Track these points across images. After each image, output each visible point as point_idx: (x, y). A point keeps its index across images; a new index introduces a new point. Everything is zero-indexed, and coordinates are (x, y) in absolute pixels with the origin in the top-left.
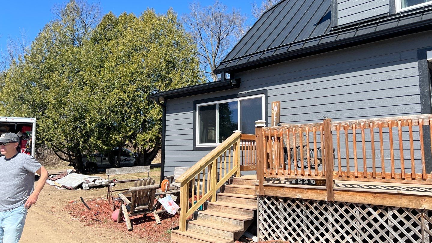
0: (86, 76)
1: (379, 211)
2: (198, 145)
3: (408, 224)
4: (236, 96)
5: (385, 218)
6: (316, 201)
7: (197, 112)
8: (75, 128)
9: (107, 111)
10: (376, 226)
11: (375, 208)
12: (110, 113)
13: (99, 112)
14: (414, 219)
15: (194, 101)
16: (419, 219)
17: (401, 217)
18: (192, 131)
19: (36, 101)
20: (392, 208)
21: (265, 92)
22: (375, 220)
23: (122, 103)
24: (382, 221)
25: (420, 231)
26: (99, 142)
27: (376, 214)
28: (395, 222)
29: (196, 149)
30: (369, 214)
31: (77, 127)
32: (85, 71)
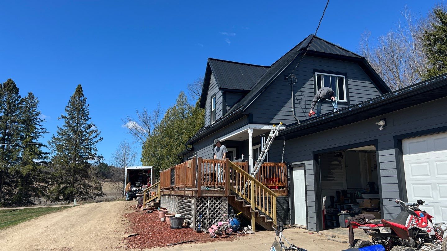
21: (196, 154)
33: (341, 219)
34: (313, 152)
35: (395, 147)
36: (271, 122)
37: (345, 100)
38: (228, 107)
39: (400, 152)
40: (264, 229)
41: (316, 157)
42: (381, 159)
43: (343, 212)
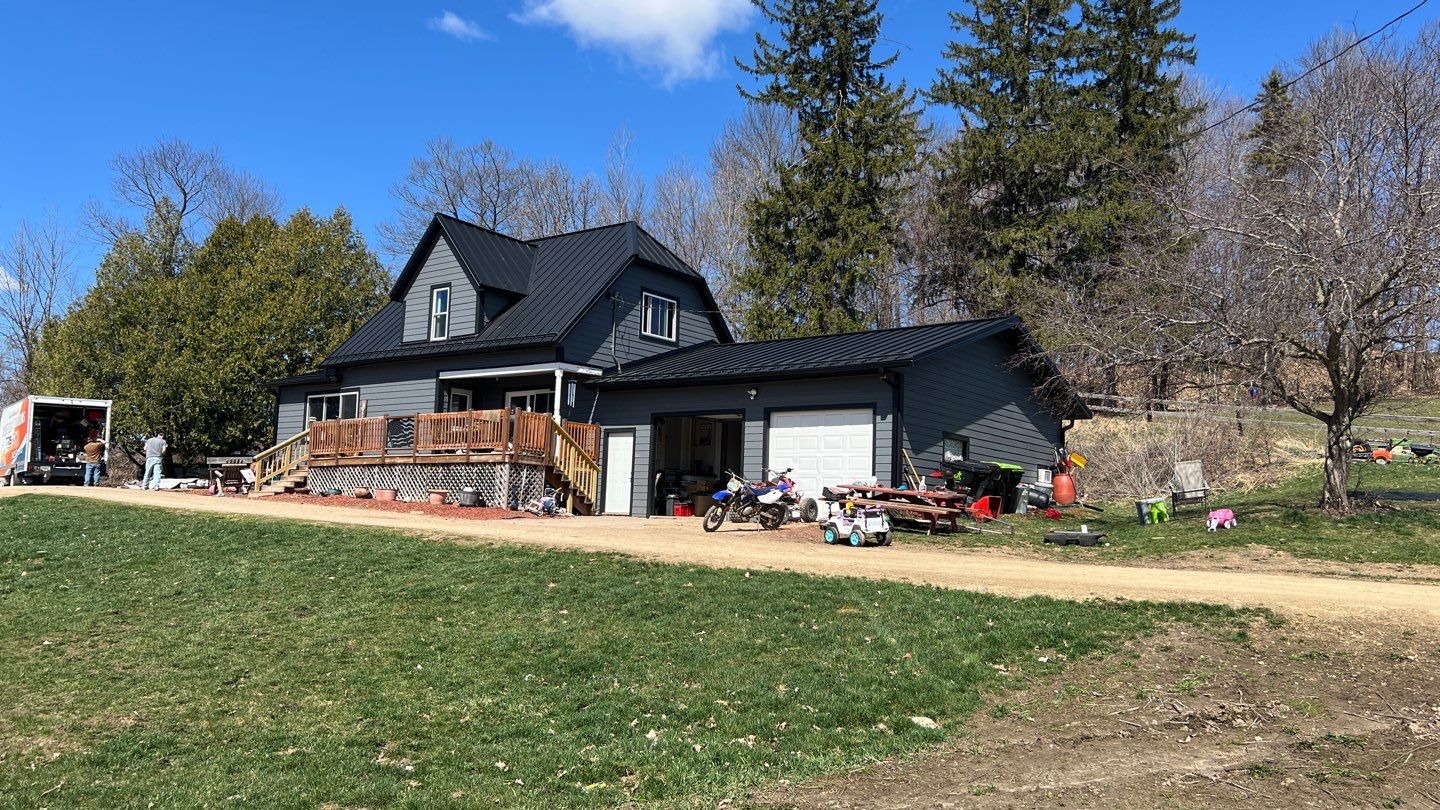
0: (186, 331)
4: (340, 391)
7: (308, 405)
8: (166, 416)
9: (219, 388)
12: (224, 392)
13: (207, 391)
15: (306, 393)
19: (104, 371)
21: (358, 390)
23: (245, 377)
26: (205, 437)
31: (169, 414)
32: (184, 323)
33: (669, 505)
34: (652, 415)
35: (764, 419)
36: (590, 362)
37: (674, 339)
38: (486, 319)
39: (767, 426)
40: (580, 514)
41: (656, 421)
42: (747, 431)
43: (672, 496)
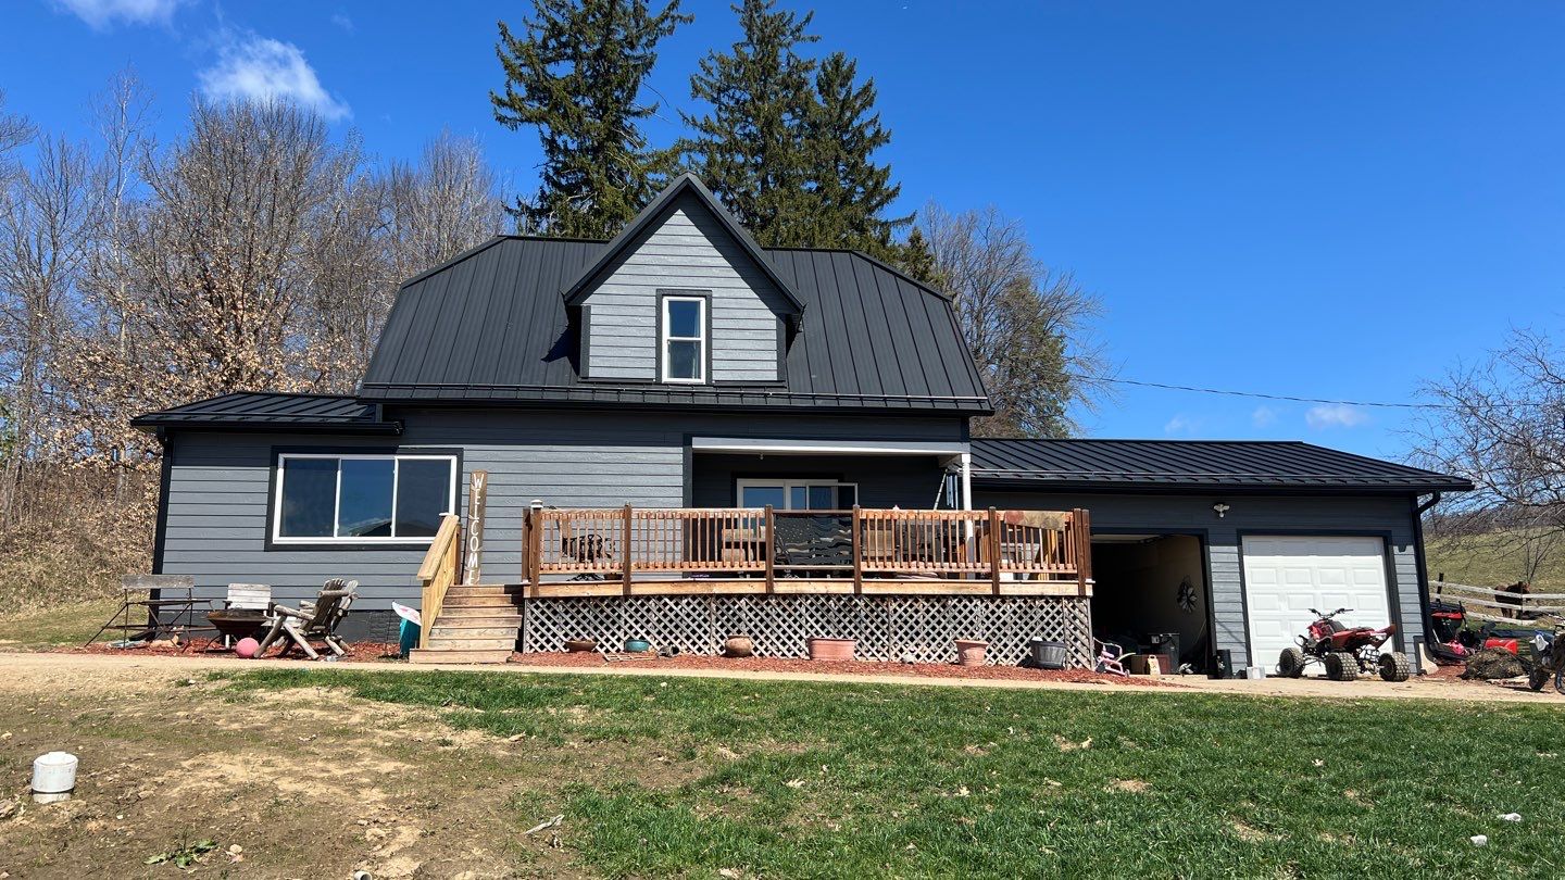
1: (674, 601)
2: (277, 539)
3: (700, 609)
4: (394, 451)
5: (680, 607)
6: (607, 597)
7: (280, 472)
10: (672, 615)
11: (671, 597)
14: (705, 604)
15: (273, 447)
16: (709, 604)
17: (694, 604)
18: (264, 510)
20: (686, 596)
21: (459, 453)
22: (671, 610)
24: (677, 609)
25: (709, 615)
27: (671, 604)
28: (689, 609)
29: (270, 547)
30: (665, 604)
35: (1237, 544)
39: (1241, 553)
